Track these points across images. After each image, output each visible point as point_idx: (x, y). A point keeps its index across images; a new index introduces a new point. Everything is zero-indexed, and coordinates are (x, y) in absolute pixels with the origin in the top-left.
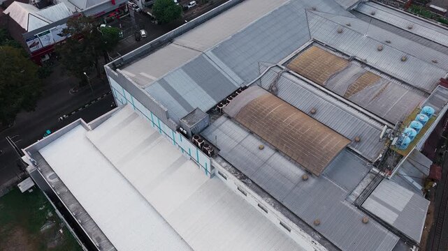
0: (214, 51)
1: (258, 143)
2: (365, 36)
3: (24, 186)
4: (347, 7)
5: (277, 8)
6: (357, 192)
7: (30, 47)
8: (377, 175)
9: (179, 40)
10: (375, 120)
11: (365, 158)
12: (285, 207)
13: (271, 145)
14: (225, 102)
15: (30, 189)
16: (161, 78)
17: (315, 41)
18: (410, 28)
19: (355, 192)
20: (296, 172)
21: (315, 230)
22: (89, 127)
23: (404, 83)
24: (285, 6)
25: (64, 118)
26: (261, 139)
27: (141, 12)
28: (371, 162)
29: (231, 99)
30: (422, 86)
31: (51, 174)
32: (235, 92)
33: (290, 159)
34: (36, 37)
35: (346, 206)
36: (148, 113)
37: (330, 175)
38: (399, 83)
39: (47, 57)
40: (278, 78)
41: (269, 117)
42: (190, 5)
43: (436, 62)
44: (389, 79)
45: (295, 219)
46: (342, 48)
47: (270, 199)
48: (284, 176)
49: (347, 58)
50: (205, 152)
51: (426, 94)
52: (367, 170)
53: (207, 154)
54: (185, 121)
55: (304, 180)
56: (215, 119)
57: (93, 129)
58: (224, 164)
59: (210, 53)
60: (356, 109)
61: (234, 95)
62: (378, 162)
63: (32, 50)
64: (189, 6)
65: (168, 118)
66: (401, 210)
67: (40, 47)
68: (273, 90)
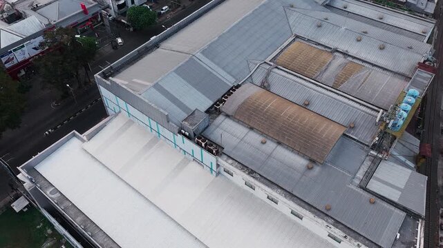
0: (203, 52)
1: (261, 138)
2: (343, 28)
3: (19, 205)
4: (321, 3)
5: (257, 7)
6: (360, 175)
7: (6, 63)
8: (375, 157)
9: (165, 45)
10: (365, 106)
11: (361, 143)
12: (296, 196)
13: (272, 139)
14: (221, 101)
15: (25, 208)
16: (155, 82)
17: (297, 37)
18: (381, 19)
19: (358, 175)
20: (300, 162)
21: (327, 215)
22: (85, 138)
23: (385, 69)
24: (264, 5)
25: (49, 132)
26: (262, 134)
27: (114, 20)
28: (368, 146)
29: (227, 98)
30: (402, 71)
31: (52, 189)
32: (229, 91)
33: (293, 150)
34: (11, 52)
35: (352, 189)
36: (145, 119)
37: (333, 162)
38: (381, 70)
39: (23, 73)
40: (268, 74)
41: (267, 112)
42: (162, 10)
43: (411, 48)
44: (370, 67)
45: (307, 206)
46: (323, 41)
47: (279, 190)
48: (290, 167)
49: (330, 50)
50: (210, 151)
51: (407, 78)
52: (365, 154)
53: (212, 153)
54: (186, 123)
55: (309, 168)
56: (214, 118)
57: (89, 140)
58: (230, 161)
59: (199, 55)
60: (346, 97)
61: (229, 93)
62: (374, 145)
63: (7, 66)
64: (162, 12)
65: (168, 122)
66: (403, 187)
67: (15, 62)
68: (265, 86)
